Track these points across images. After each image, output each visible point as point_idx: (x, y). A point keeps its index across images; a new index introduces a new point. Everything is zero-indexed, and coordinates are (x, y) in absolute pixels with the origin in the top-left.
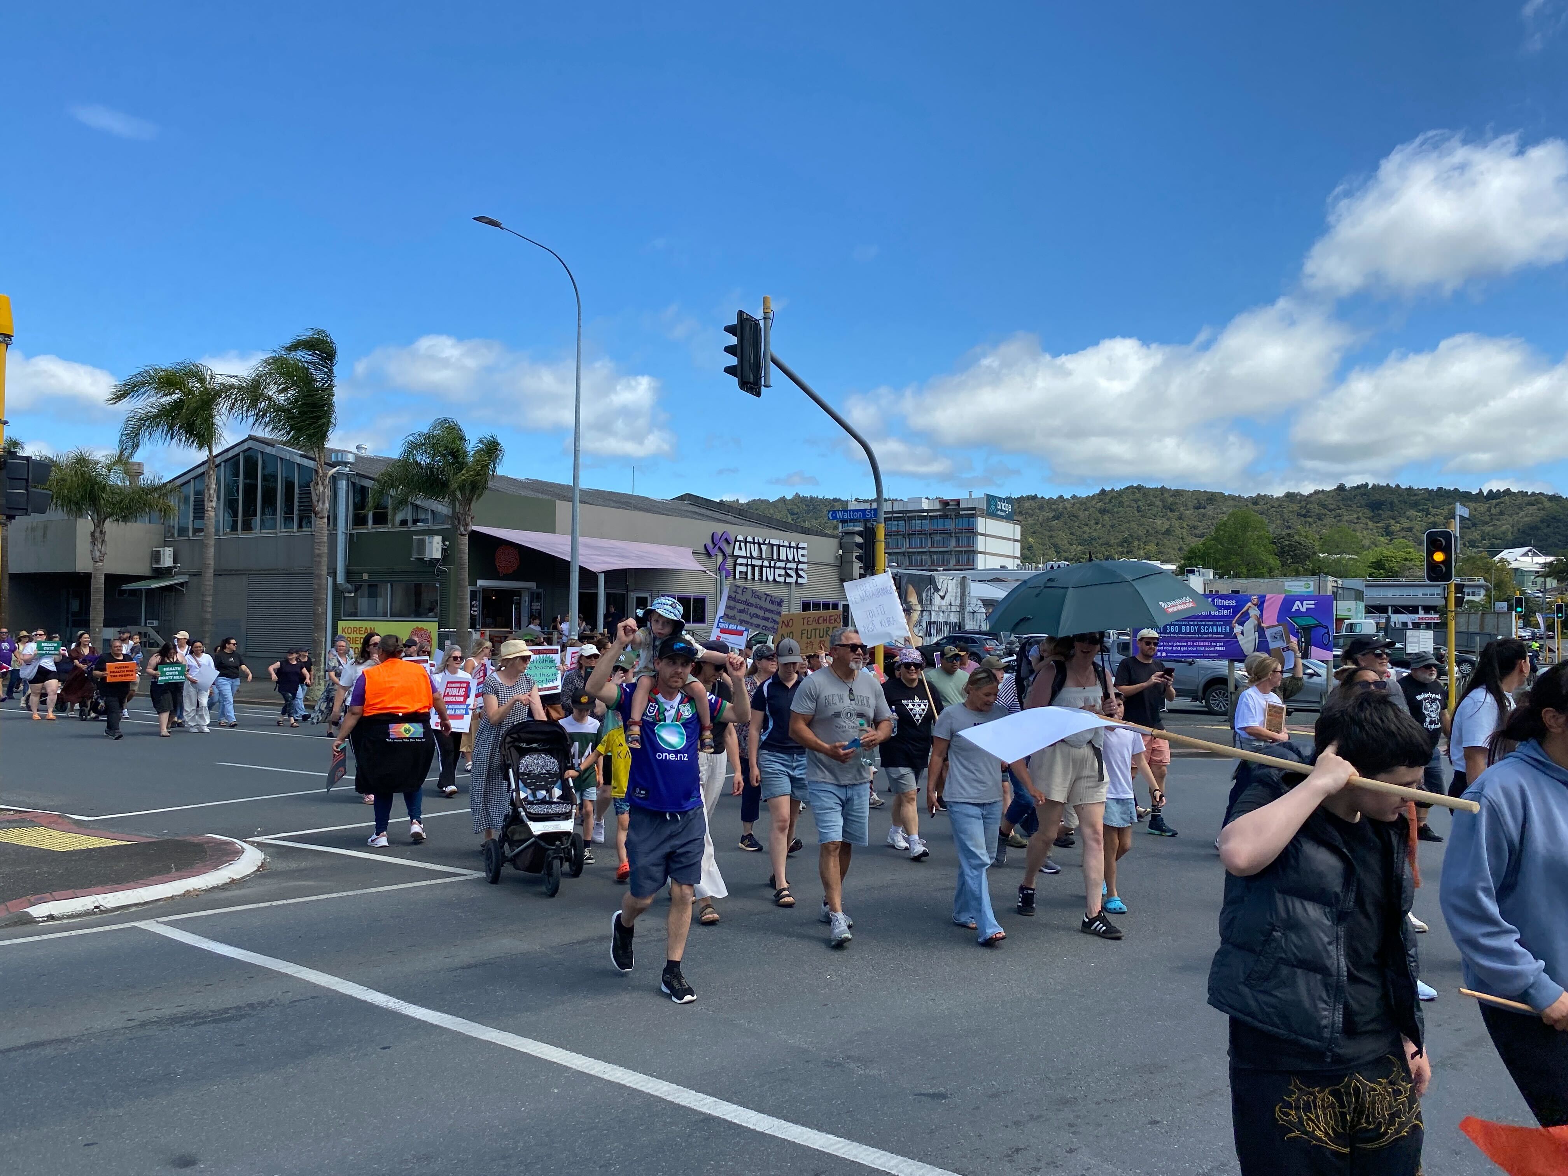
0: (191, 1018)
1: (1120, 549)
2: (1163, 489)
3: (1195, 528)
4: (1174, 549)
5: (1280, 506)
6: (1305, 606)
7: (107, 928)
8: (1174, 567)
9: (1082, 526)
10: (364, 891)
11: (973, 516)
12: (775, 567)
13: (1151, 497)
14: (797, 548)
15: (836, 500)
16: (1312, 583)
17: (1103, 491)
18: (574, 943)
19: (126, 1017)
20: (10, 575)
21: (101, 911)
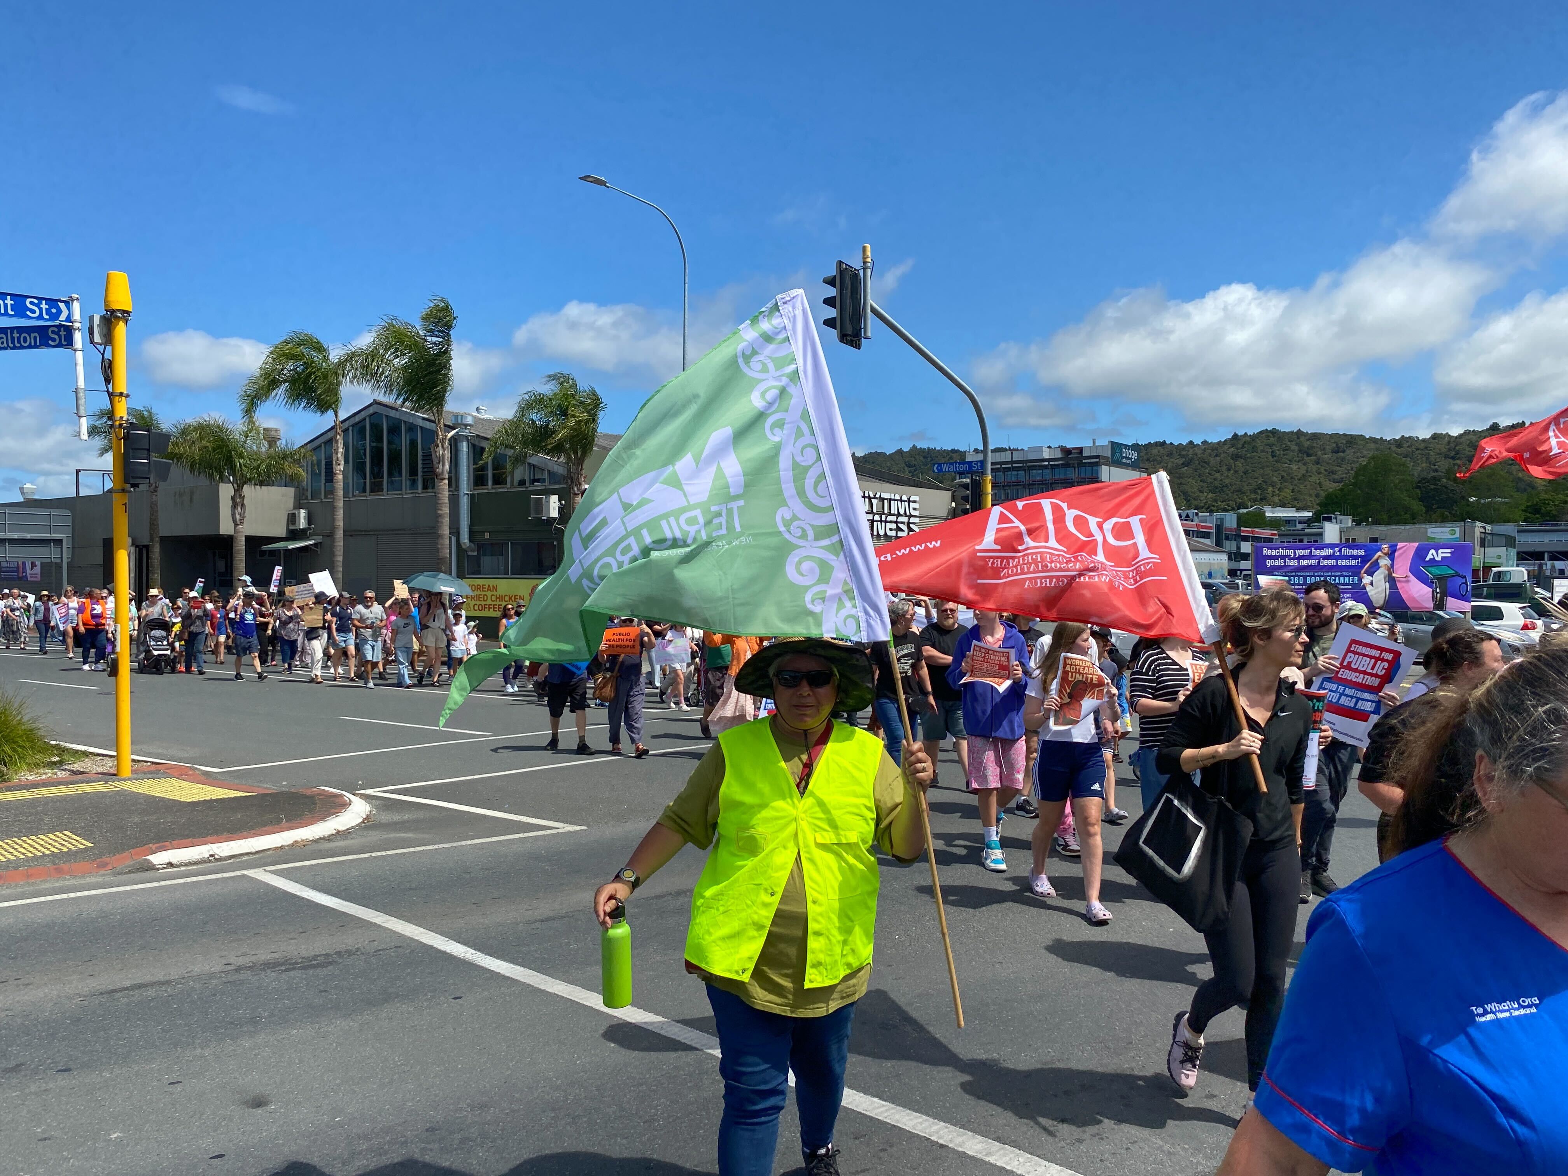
0: (282, 964)
1: (1253, 496)
2: (1299, 433)
3: (1334, 473)
4: (1310, 495)
5: (1426, 448)
6: (1441, 555)
7: (219, 876)
8: (1310, 514)
9: (1213, 473)
10: (459, 843)
11: (1097, 464)
12: (886, 522)
13: (1286, 442)
14: (909, 501)
15: (954, 451)
16: (1457, 529)
17: (1235, 435)
18: (651, 898)
19: (224, 961)
20: (162, 538)
21: (216, 859)
